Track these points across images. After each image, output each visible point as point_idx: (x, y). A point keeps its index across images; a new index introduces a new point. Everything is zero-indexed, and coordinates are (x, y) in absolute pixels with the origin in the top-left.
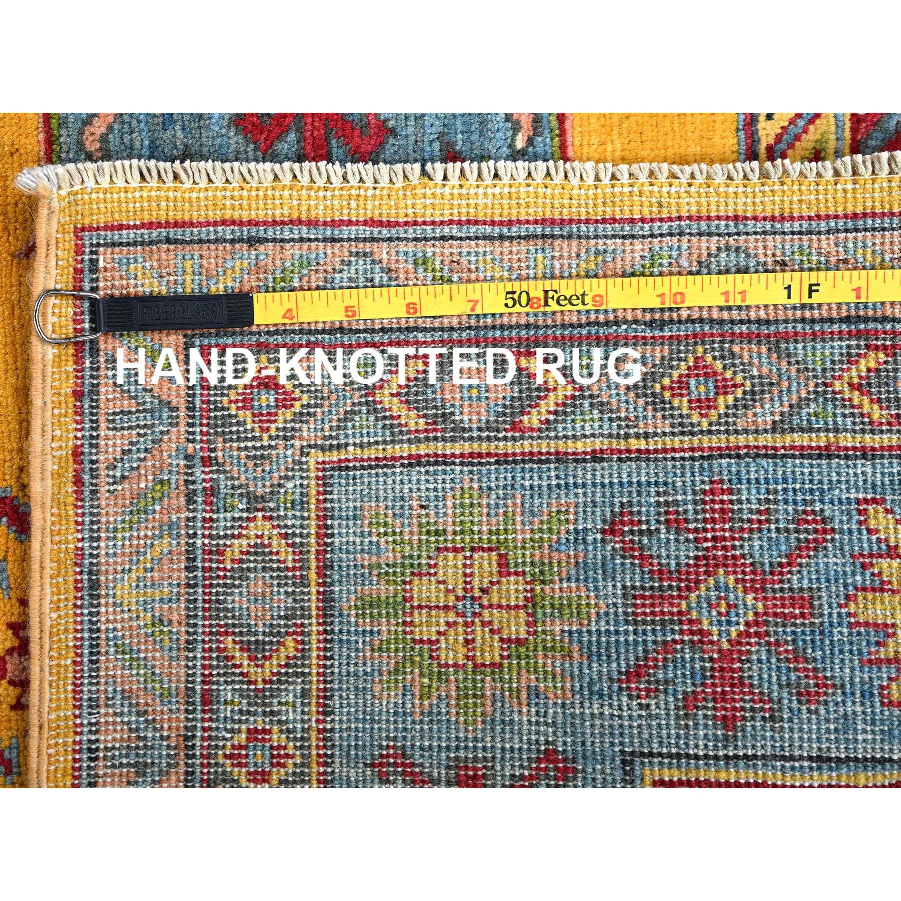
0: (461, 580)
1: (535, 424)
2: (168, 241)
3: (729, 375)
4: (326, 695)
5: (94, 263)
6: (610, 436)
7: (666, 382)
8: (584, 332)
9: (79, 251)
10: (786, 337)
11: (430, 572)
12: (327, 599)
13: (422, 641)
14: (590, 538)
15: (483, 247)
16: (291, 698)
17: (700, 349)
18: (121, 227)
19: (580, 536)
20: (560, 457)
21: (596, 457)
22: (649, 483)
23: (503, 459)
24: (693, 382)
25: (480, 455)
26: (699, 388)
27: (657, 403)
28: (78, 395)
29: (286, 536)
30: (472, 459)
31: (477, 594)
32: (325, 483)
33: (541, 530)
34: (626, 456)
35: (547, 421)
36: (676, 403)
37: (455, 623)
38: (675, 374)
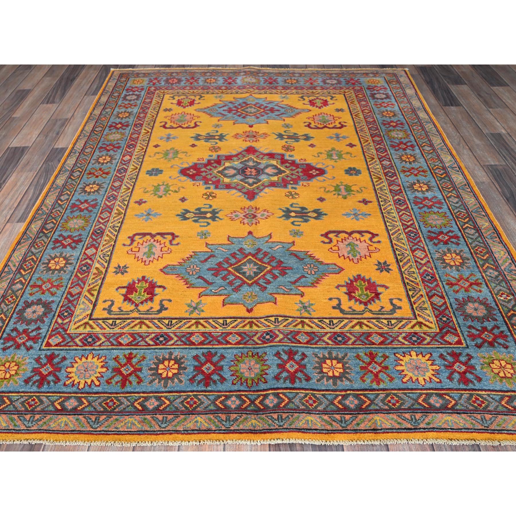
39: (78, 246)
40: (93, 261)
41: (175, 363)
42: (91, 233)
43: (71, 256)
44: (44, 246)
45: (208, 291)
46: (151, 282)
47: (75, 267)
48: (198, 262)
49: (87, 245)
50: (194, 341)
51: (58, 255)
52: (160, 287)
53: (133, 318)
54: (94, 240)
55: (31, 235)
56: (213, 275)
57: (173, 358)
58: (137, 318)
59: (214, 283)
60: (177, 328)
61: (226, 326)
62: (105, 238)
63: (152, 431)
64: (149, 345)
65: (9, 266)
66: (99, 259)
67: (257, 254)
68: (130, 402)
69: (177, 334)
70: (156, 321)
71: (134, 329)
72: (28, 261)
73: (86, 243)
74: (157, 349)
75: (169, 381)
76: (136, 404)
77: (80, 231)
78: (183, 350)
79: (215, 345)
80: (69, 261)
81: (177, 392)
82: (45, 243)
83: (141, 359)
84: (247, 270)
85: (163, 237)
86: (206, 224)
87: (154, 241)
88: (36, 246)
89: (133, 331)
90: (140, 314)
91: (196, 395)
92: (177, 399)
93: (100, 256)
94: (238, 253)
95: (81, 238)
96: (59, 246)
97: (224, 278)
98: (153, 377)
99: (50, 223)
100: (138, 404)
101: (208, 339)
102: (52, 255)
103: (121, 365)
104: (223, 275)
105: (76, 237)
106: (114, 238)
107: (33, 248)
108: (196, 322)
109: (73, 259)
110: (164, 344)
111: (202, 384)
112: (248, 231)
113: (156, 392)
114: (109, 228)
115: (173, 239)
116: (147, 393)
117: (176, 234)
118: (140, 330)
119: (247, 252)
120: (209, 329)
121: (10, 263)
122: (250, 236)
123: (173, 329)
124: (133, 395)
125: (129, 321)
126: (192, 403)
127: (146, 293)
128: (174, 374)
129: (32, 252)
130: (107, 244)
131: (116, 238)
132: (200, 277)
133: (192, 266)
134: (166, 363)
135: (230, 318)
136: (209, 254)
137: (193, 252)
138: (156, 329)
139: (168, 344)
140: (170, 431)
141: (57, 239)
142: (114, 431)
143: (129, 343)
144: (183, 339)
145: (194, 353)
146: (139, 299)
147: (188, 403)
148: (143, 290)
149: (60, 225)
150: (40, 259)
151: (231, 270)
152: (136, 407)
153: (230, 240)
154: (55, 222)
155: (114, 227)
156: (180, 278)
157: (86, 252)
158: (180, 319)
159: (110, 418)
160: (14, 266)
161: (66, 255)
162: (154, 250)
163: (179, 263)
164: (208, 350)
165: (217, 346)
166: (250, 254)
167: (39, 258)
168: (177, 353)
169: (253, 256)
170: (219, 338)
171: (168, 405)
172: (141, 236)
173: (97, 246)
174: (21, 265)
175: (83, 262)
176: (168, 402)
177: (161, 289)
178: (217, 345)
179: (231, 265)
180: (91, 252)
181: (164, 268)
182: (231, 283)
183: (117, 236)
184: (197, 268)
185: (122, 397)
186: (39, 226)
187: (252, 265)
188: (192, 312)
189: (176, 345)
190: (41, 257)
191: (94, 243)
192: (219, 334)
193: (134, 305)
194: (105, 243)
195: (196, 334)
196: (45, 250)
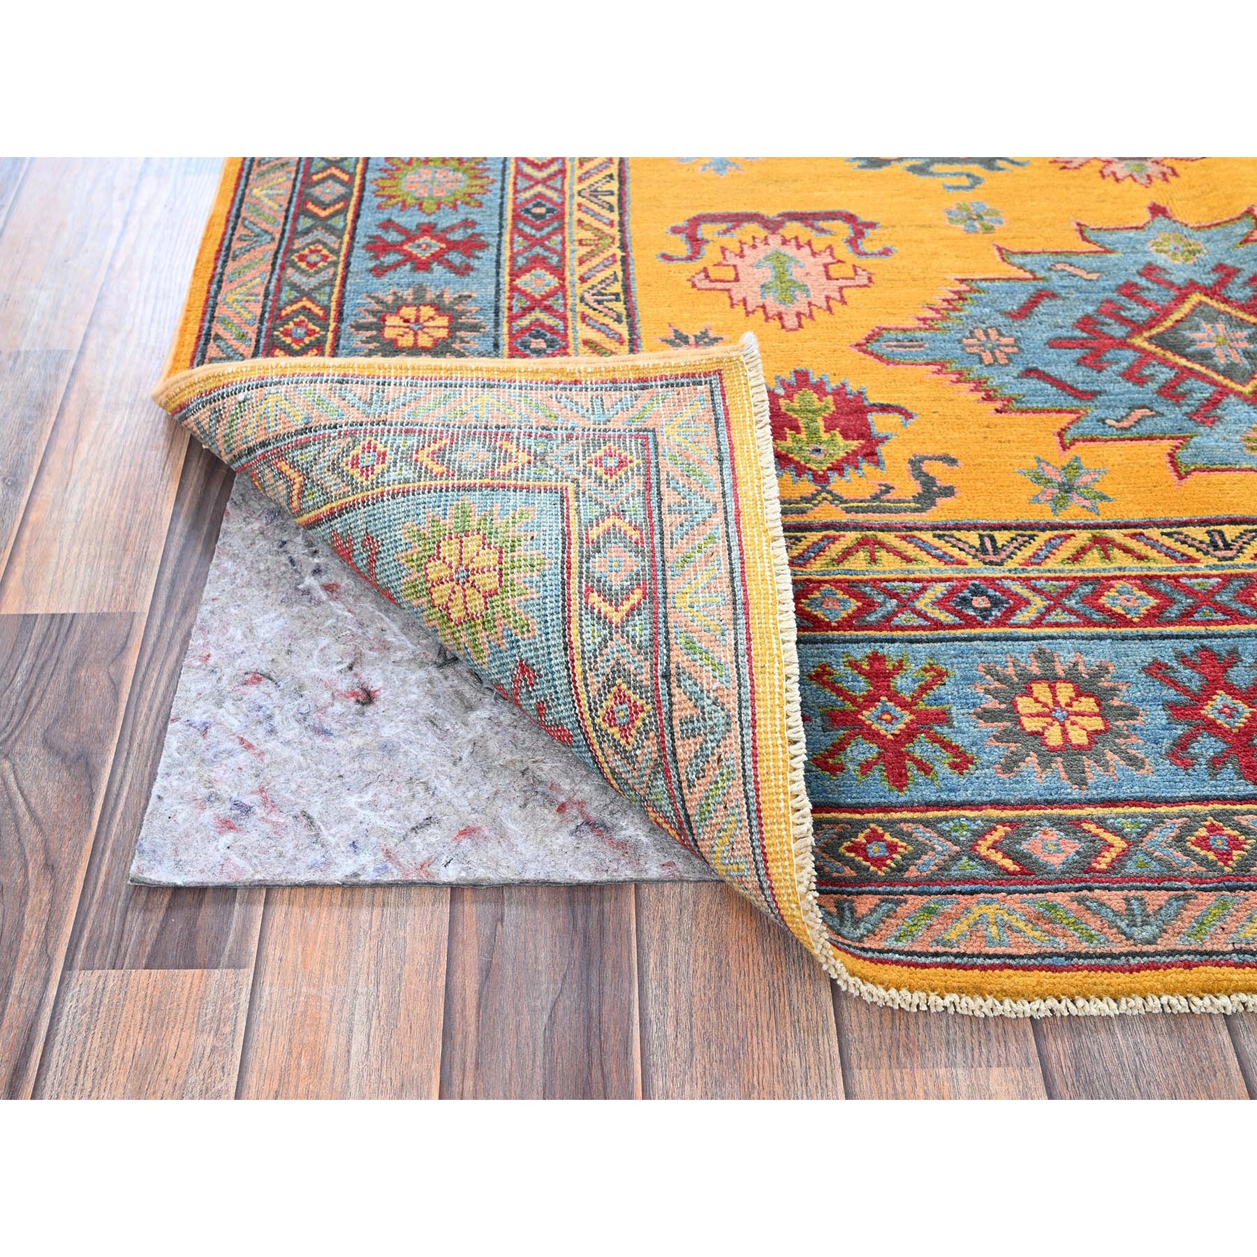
0: (480, 565)
1: (591, 600)
2: (717, 420)
3: (633, 732)
4: (405, 493)
5: (700, 383)
6: (583, 652)
7: (624, 686)
8: (661, 625)
9: (706, 375)
10: (666, 771)
11: (485, 544)
12: (470, 489)
13: (439, 547)
14: (515, 651)
15: (725, 568)
16: (404, 472)
17: (649, 707)
18: (724, 395)
19: (515, 644)
20: (567, 621)
21: (567, 647)
22: (555, 687)
23: (565, 584)
24: (625, 706)
25: (569, 568)
26: (622, 713)
27: (609, 684)
28: (614, 381)
29: (517, 469)
30: (566, 565)
31: (471, 579)
32: (553, 490)
33: (515, 615)
34: (569, 665)
35: (593, 608)
36: (609, 696)
37: (451, 568)
38: (630, 692)
39: (475, 263)
40: (564, 318)
41: (1079, 694)
42: (508, 214)
43: (461, 298)
44: (335, 264)
45: (1088, 426)
46: (839, 392)
47: (496, 338)
48: (1001, 320)
49: (513, 258)
50: (1119, 610)
51: (408, 294)
52: (885, 408)
53: (826, 526)
54: (533, 242)
55: (264, 226)
56: (1079, 362)
57: (1061, 674)
58: (846, 527)
59: (1100, 393)
60: (1028, 563)
61: (1229, 554)
62: (574, 232)
63: (1102, 956)
64: (938, 625)
65: (218, 337)
66: (581, 308)
67: (1222, 283)
68: (956, 842)
69: (1040, 584)
70: (927, 536)
71: (846, 565)
72: (289, 318)
73: (506, 254)
74: (980, 638)
75: (1087, 762)
76: (983, 849)
77: (463, 209)
78: (1092, 644)
79: (1217, 623)
80: (463, 320)
81: (1137, 802)
82: (336, 252)
83: (928, 677)
84: (1212, 345)
85: (812, 226)
86: (966, 182)
87: (785, 242)
88: (303, 265)
89: (847, 572)
90: (848, 510)
91: (1225, 812)
92: (1150, 828)
93: (582, 299)
94: (1143, 282)
95: (473, 235)
96: (397, 265)
97: (1133, 376)
98: (1013, 747)
99: (323, 180)
100: (993, 847)
101: (1172, 601)
102: (380, 295)
103: (853, 700)
104: (1125, 364)
105: (452, 229)
106: (615, 231)
107: (290, 271)
108: (1096, 540)
109: (474, 308)
110: (998, 623)
111: (1229, 772)
112: (1148, 203)
113: (1050, 804)
114: (578, 199)
115: (859, 234)
116: (1014, 807)
117: (863, 218)
118: (876, 572)
119: (1179, 278)
120: (1159, 565)
121: (217, 328)
122: (1160, 221)
123: (1010, 564)
124: (955, 813)
125: (814, 537)
126: (1220, 843)
127: (837, 432)
128: (1093, 735)
129: (294, 286)
130: (592, 254)
131: (622, 231)
132: (1030, 372)
133: (979, 333)
134: (1041, 690)
135: (1233, 522)
136: (1031, 288)
137: (962, 281)
138: (941, 566)
139: (1014, 620)
140: (1181, 953)
141: (378, 237)
142: (936, 954)
143: (851, 617)
144: (1072, 603)
145: (1144, 653)
146: (821, 457)
147: (1203, 843)
148: (820, 423)
149: (370, 187)
150: (340, 313)
151: (1145, 345)
152: (987, 863)
153: (1092, 236)
154: (346, 178)
155: (595, 193)
156: (954, 377)
157: (519, 282)
158: (1026, 529)
159: (898, 903)
160: (242, 337)
161: (441, 296)
162: (796, 274)
163: (924, 320)
164: (1197, 643)
165: (1225, 629)
166: (1193, 286)
167: (333, 305)
168: (1065, 656)
169: (1210, 292)
170: (1223, 598)
171: (1124, 854)
172: (724, 226)
173: (555, 260)
174: (269, 335)
175: (525, 322)
176: (1119, 843)
177: (896, 418)
178: (1225, 622)
179: (1137, 328)
180: (538, 282)
181: (868, 340)
182: (1170, 392)
183: (622, 224)
184: (1004, 340)
185: (913, 821)
186: (285, 191)
187: (1220, 326)
188: (1058, 503)
189: (1050, 625)
190: (340, 305)
191: (538, 250)
192: (1213, 581)
193: (807, 477)
194: (583, 251)
195: (1118, 584)
196: (344, 279)
